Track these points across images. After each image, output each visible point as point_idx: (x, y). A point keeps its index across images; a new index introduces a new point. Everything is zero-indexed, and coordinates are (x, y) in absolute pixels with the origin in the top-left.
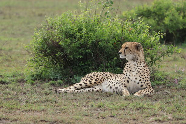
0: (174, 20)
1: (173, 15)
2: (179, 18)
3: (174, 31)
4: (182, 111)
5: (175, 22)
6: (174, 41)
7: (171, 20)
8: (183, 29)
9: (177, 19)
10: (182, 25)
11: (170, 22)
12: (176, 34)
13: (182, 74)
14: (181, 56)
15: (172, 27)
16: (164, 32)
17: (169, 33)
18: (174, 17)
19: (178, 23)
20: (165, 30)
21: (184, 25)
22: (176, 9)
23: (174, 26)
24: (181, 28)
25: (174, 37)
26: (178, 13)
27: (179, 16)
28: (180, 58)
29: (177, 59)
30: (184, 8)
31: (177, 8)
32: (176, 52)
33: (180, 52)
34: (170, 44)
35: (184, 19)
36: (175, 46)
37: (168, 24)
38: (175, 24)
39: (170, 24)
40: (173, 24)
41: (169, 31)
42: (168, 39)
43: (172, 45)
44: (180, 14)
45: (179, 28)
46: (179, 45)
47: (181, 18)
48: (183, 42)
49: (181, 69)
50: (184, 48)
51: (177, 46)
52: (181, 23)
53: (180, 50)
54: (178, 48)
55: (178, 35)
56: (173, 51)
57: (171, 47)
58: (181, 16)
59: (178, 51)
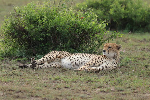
0: (117, 11)
1: (117, 7)
2: (122, 9)
3: (117, 20)
4: (123, 84)
5: (118, 12)
6: (117, 28)
7: (115, 11)
8: (125, 19)
9: (119, 10)
10: (124, 15)
11: (114, 13)
12: (119, 22)
13: (123, 55)
14: (123, 40)
15: (116, 17)
16: (109, 21)
17: (113, 22)
18: (117, 9)
19: (121, 14)
20: (110, 19)
21: (125, 15)
22: (119, 3)
23: (117, 16)
24: (123, 17)
25: (117, 25)
26: (120, 6)
27: (121, 8)
28: (122, 42)
29: (119, 42)
30: (125, 2)
31: (120, 1)
32: (118, 36)
33: (121, 37)
34: (114, 30)
35: (125, 11)
36: (118, 32)
37: (113, 14)
38: (118, 14)
39: (114, 15)
40: (117, 14)
41: (113, 20)
42: (112, 26)
43: (115, 31)
44: (123, 6)
45: (121, 17)
46: (121, 31)
47: (123, 9)
48: (124, 29)
49: (122, 50)
50: (125, 34)
51: (119, 32)
52: (123, 14)
53: (122, 35)
54: (120, 33)
55: (120, 23)
56: (116, 36)
57: (115, 33)
58: (122, 8)
59: (120, 36)
